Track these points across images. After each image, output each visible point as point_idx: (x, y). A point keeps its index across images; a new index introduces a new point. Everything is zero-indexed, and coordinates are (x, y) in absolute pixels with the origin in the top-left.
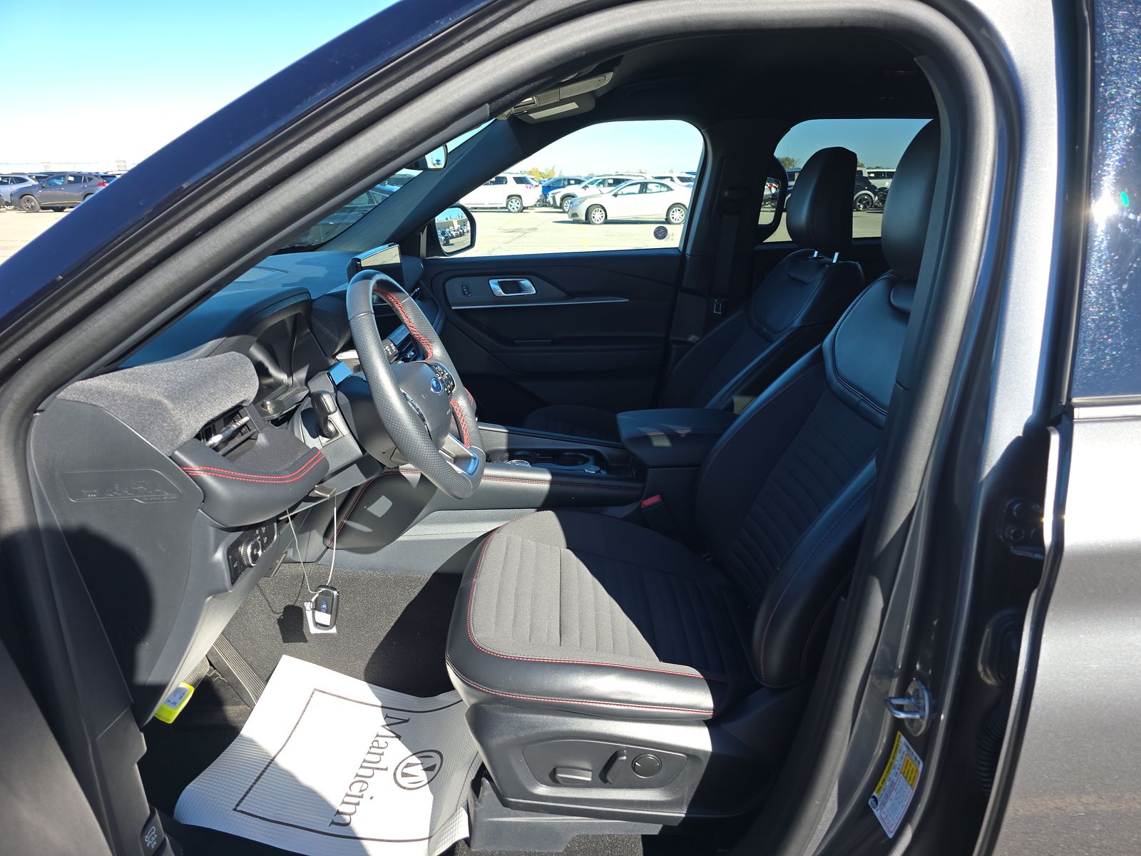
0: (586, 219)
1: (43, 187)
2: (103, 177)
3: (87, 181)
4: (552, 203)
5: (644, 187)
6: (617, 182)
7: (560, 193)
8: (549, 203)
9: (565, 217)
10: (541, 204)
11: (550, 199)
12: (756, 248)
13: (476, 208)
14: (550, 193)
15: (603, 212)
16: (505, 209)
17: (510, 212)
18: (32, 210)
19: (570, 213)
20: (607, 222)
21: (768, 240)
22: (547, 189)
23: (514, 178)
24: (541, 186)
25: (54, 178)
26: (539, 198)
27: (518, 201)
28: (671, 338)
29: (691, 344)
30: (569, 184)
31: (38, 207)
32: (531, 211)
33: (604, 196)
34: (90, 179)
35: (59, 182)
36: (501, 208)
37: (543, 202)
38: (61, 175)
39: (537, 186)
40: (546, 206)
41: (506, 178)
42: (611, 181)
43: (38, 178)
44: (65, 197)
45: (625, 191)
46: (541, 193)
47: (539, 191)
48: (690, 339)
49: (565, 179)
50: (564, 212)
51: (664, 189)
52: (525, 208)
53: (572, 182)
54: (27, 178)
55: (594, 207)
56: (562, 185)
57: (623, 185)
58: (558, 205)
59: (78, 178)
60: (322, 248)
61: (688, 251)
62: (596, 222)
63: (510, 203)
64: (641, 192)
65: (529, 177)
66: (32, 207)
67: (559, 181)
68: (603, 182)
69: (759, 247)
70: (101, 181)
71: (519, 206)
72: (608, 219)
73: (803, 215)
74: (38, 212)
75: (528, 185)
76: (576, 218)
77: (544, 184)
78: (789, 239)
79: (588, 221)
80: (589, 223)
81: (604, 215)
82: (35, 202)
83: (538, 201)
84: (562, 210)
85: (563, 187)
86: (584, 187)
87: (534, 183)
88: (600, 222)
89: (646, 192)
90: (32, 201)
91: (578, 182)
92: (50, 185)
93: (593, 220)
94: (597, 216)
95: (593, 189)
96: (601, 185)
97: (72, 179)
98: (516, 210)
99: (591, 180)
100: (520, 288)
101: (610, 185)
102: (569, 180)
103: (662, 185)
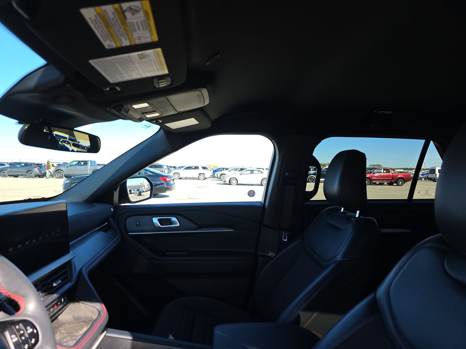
0: (229, 183)
1: (11, 168)
2: (36, 164)
3: (30, 166)
4: (216, 177)
5: (252, 172)
6: (242, 169)
7: (219, 173)
8: (215, 177)
9: (221, 182)
10: (212, 177)
11: (216, 175)
12: (305, 204)
13: (186, 178)
14: (216, 173)
15: (236, 180)
16: (198, 179)
17: (200, 180)
18: (5, 176)
19: (223, 180)
20: (238, 184)
21: (312, 199)
22: (215, 171)
23: (202, 167)
24: (212, 170)
25: (16, 164)
26: (211, 175)
27: (203, 176)
28: (258, 253)
29: (271, 258)
30: (223, 170)
31: (7, 175)
32: (208, 180)
33: (236, 175)
34: (31, 165)
35: (18, 166)
36: (196, 178)
37: (213, 176)
38: (19, 164)
39: (211, 170)
40: (214, 178)
41: (199, 167)
42: (240, 169)
43: (10, 164)
44: (19, 172)
45: (245, 173)
46: (212, 173)
47: (212, 172)
48: (270, 255)
49: (222, 168)
50: (221, 180)
51: (260, 172)
52: (205, 178)
53: (225, 169)
54: (6, 164)
55: (233, 178)
56: (221, 170)
57: (244, 170)
58: (219, 177)
59: (26, 164)
60: (51, 200)
61: (267, 204)
62: (233, 184)
63: (200, 176)
64: (251, 173)
65: (208, 167)
66: (5, 175)
67: (220, 169)
68: (236, 170)
69: (307, 203)
70: (36, 166)
71: (203, 178)
72: (238, 183)
73: (335, 187)
74: (7, 177)
75: (207, 170)
76: (225, 183)
77: (214, 170)
78: (325, 199)
79: (230, 184)
80: (231, 185)
81: (236, 182)
82: (6, 173)
83: (211, 176)
84: (220, 179)
85: (221, 171)
86: (229, 171)
87: (210, 169)
88: (235, 184)
89: (253, 173)
90: (5, 172)
91: (227, 169)
92: (14, 167)
93: (232, 183)
94: (234, 182)
95: (232, 172)
96: (236, 171)
97: (23, 165)
98: (202, 179)
99: (232, 169)
100: (170, 222)
101: (239, 170)
102: (224, 168)
103: (259, 171)
